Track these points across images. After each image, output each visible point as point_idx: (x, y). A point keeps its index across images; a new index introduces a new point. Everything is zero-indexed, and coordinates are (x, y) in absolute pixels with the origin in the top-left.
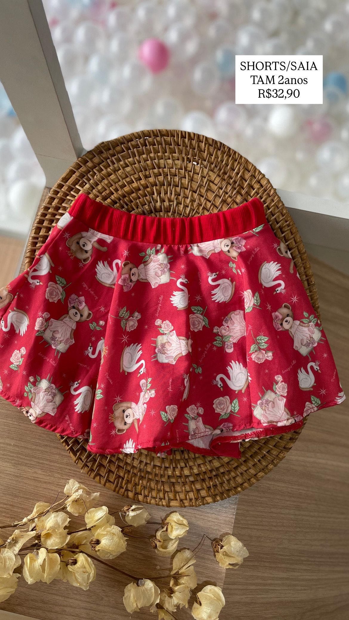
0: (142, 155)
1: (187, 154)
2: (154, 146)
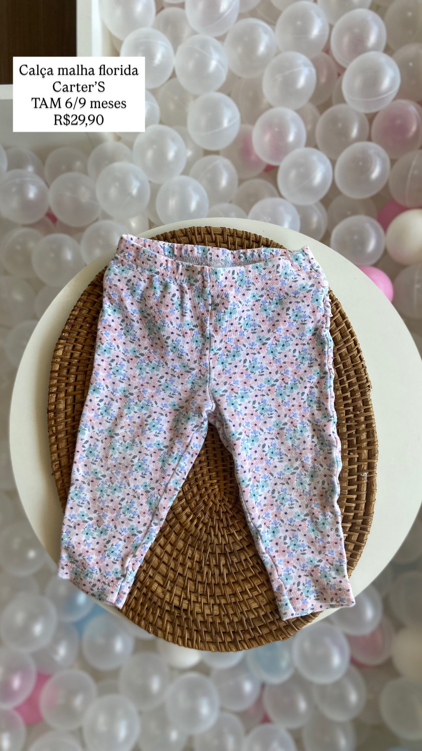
0: (239, 621)
1: (187, 619)
2: (224, 630)
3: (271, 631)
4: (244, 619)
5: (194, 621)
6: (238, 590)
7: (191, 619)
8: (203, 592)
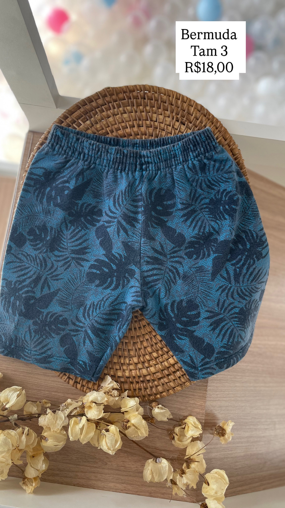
0: (139, 106)
1: (177, 114)
2: (151, 101)
3: (117, 94)
4: (135, 107)
5: (172, 112)
6: (135, 129)
7: (174, 114)
8: (162, 132)
